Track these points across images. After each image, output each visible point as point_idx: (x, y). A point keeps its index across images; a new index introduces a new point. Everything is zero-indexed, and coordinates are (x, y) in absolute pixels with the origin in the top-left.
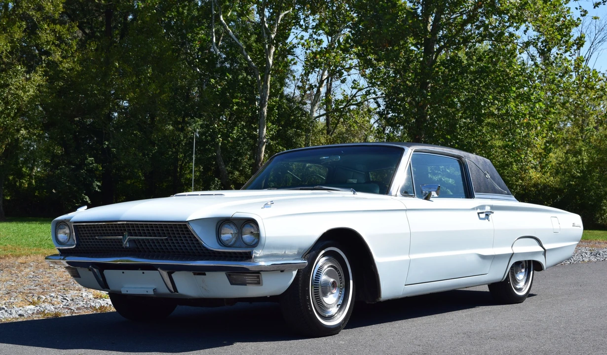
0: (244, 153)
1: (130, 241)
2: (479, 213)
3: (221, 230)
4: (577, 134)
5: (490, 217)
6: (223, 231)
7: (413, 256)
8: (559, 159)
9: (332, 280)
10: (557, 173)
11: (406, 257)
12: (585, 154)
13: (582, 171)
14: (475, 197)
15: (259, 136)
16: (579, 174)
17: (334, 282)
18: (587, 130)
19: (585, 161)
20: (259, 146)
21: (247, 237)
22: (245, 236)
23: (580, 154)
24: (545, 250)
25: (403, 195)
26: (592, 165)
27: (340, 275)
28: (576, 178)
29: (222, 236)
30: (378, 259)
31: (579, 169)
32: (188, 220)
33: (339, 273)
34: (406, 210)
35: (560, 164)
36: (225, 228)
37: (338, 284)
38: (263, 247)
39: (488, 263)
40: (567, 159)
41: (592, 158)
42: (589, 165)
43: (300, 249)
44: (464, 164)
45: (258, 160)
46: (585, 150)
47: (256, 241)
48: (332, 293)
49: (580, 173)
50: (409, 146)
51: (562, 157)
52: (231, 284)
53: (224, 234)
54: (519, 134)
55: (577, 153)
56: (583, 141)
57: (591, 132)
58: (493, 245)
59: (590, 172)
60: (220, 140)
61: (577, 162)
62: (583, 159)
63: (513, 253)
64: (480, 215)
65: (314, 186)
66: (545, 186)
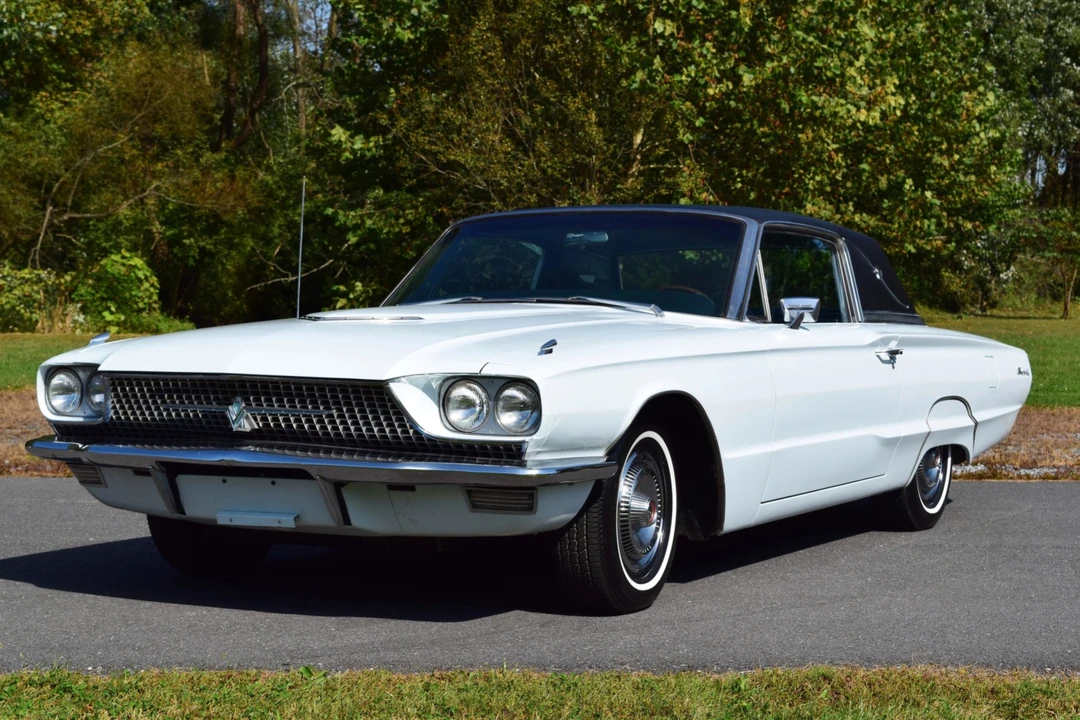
5: (896, 362)
7: (778, 445)
11: (768, 448)
14: (863, 319)
17: (652, 502)
24: (976, 424)
27: (658, 488)
30: (727, 455)
34: (767, 352)
39: (889, 453)
44: (840, 251)
48: (648, 524)
52: (471, 510)
63: (929, 433)
65: (568, 296)
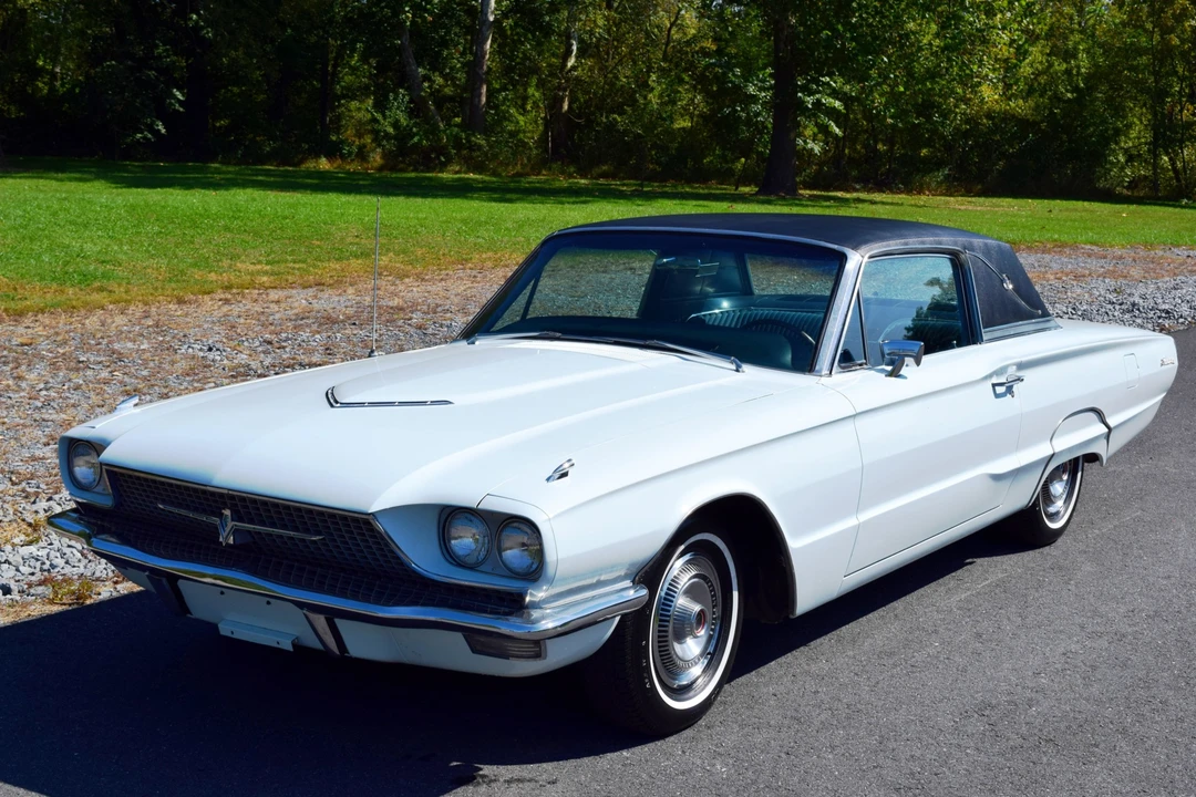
0: (452, 40)
1: (236, 532)
2: (994, 385)
3: (449, 531)
4: (1071, 19)
5: (1014, 389)
6: (454, 532)
7: (865, 516)
8: (1035, 65)
9: (697, 608)
10: (1030, 92)
11: (851, 522)
12: (1082, 56)
13: (1076, 89)
14: (985, 338)
15: (482, 11)
16: (1069, 95)
17: (702, 611)
18: (1089, 12)
19: (1083, 70)
20: (481, 29)
21: (513, 555)
22: (509, 552)
23: (1074, 56)
24: (1111, 429)
25: (843, 368)
26: (1094, 78)
27: (714, 596)
28: (1065, 102)
29: (453, 542)
30: (794, 543)
31: (1070, 85)
32: (372, 510)
33: (713, 590)
34: (854, 416)
35: (1038, 75)
36: (460, 527)
37: (709, 616)
38: (551, 582)
39: (1004, 484)
40: (1051, 65)
41: (1096, 65)
42: (1088, 78)
43: (632, 565)
44: (962, 265)
45: (479, 56)
46: (1083, 50)
47: (534, 566)
48: (696, 637)
49: (1072, 92)
50: (855, 247)
51: (1041, 63)
52: (473, 652)
53: (456, 539)
54: (971, 24)
55: (1069, 55)
56: (1081, 32)
57: (1098, 15)
58: (1018, 446)
59: (1090, 89)
60: (407, 17)
61: (1068, 72)
62: (1078, 67)
63: (1054, 454)
64: (997, 388)
66: (1008, 117)
